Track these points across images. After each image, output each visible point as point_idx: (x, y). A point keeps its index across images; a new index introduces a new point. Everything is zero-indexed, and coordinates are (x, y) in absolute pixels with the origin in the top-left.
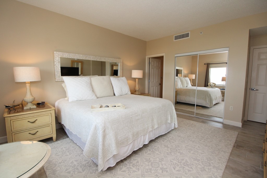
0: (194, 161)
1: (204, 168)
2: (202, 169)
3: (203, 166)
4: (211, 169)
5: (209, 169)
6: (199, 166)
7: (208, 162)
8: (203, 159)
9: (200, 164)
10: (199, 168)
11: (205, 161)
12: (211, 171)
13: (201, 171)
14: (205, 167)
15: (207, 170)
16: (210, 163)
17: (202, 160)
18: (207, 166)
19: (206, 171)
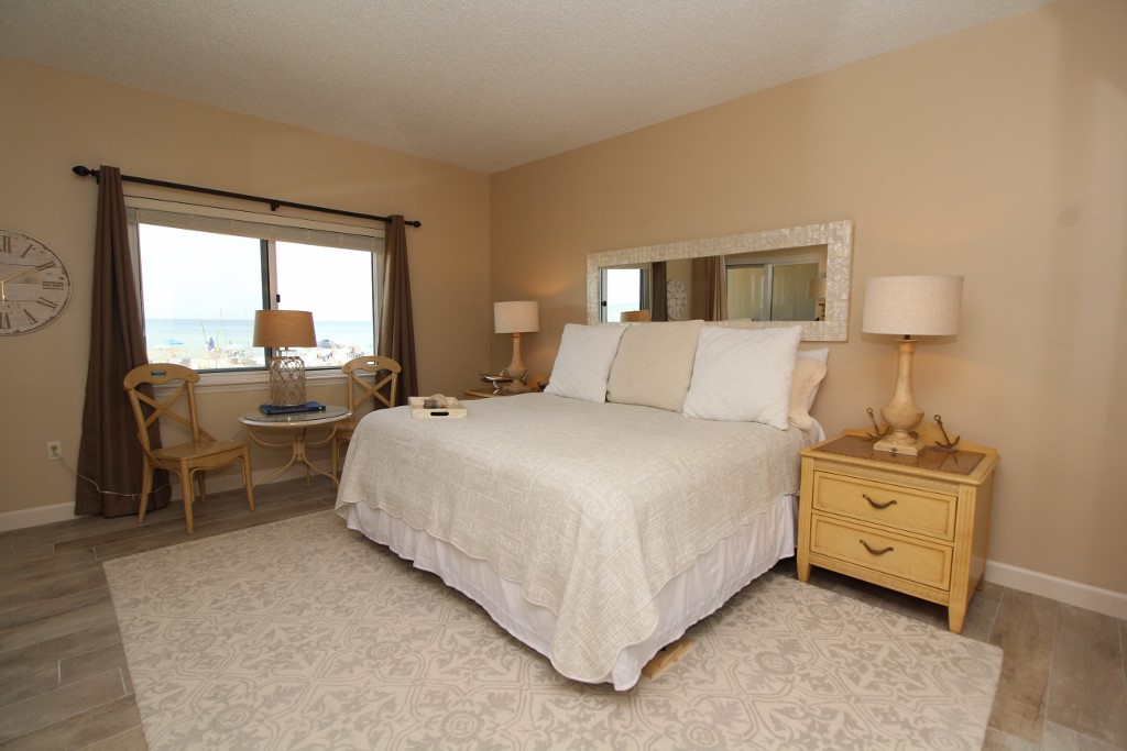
0: (280, 687)
1: (225, 700)
2: (223, 693)
3: (232, 702)
4: (200, 718)
5: (205, 711)
6: (241, 689)
7: (235, 732)
8: (261, 721)
9: (251, 697)
10: (236, 686)
11: (246, 723)
12: (194, 713)
13: (218, 687)
14: (222, 706)
15: (206, 704)
16: (224, 736)
17: (259, 716)
18: (221, 713)
19: (205, 698)
